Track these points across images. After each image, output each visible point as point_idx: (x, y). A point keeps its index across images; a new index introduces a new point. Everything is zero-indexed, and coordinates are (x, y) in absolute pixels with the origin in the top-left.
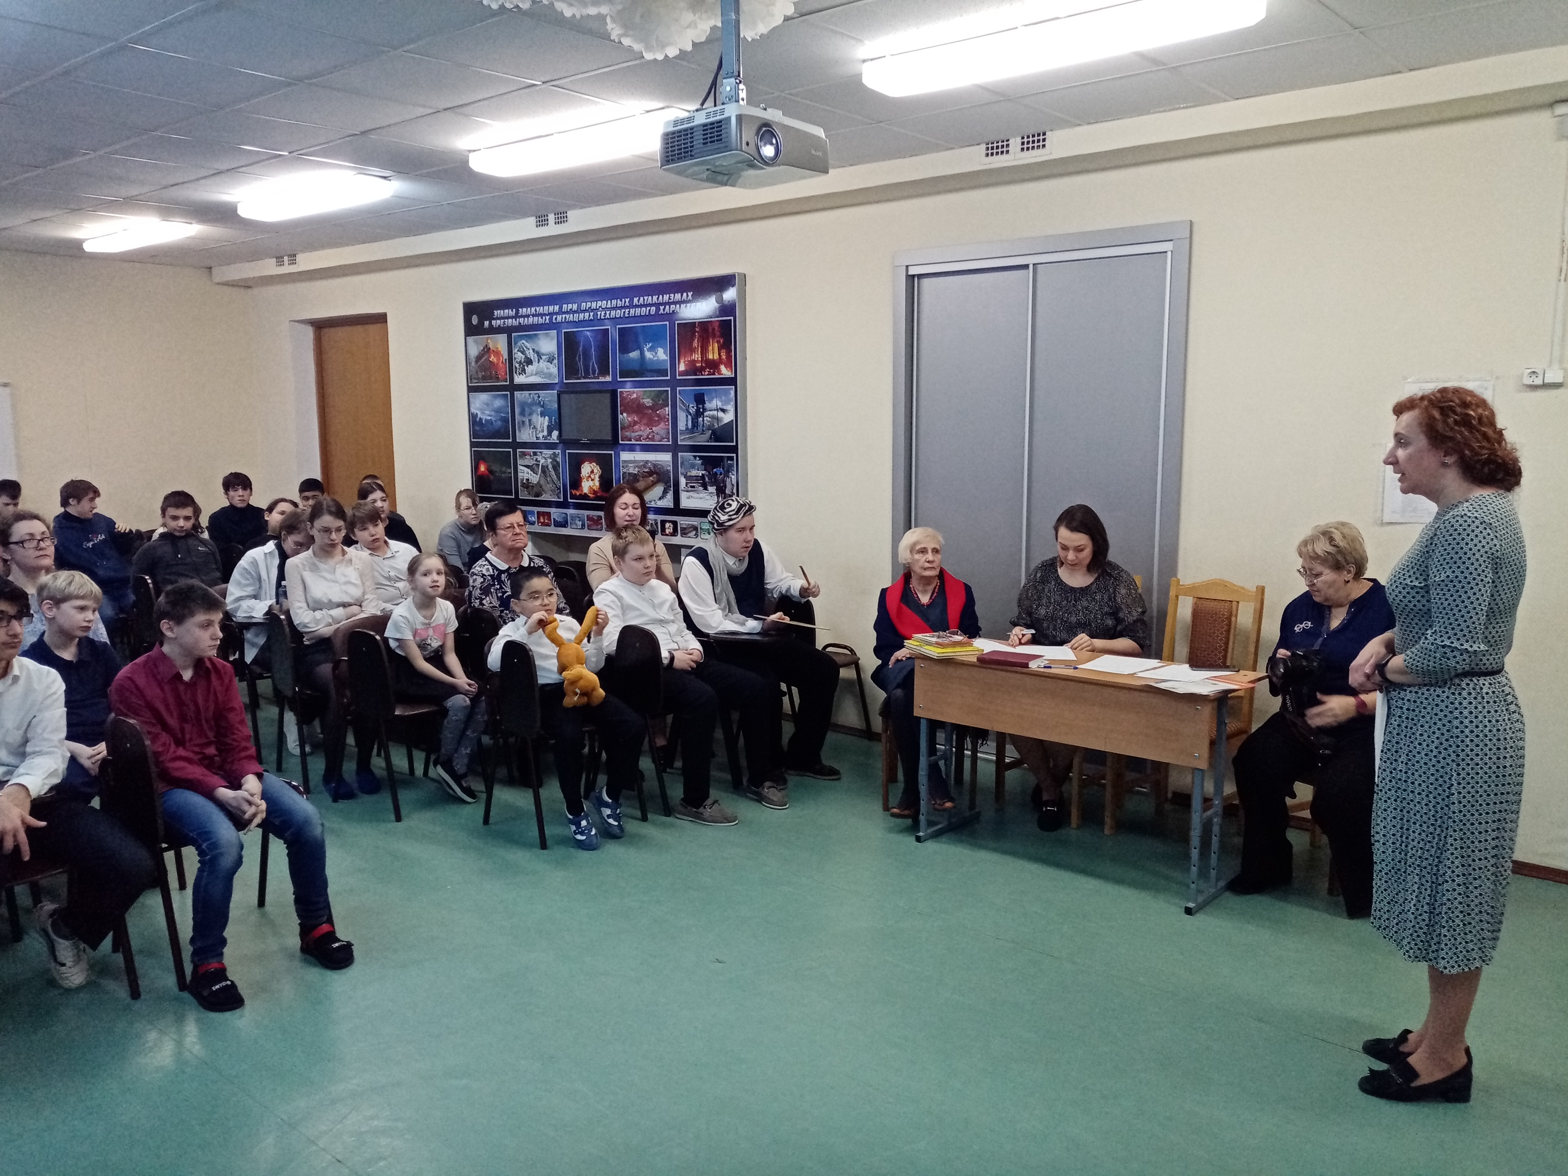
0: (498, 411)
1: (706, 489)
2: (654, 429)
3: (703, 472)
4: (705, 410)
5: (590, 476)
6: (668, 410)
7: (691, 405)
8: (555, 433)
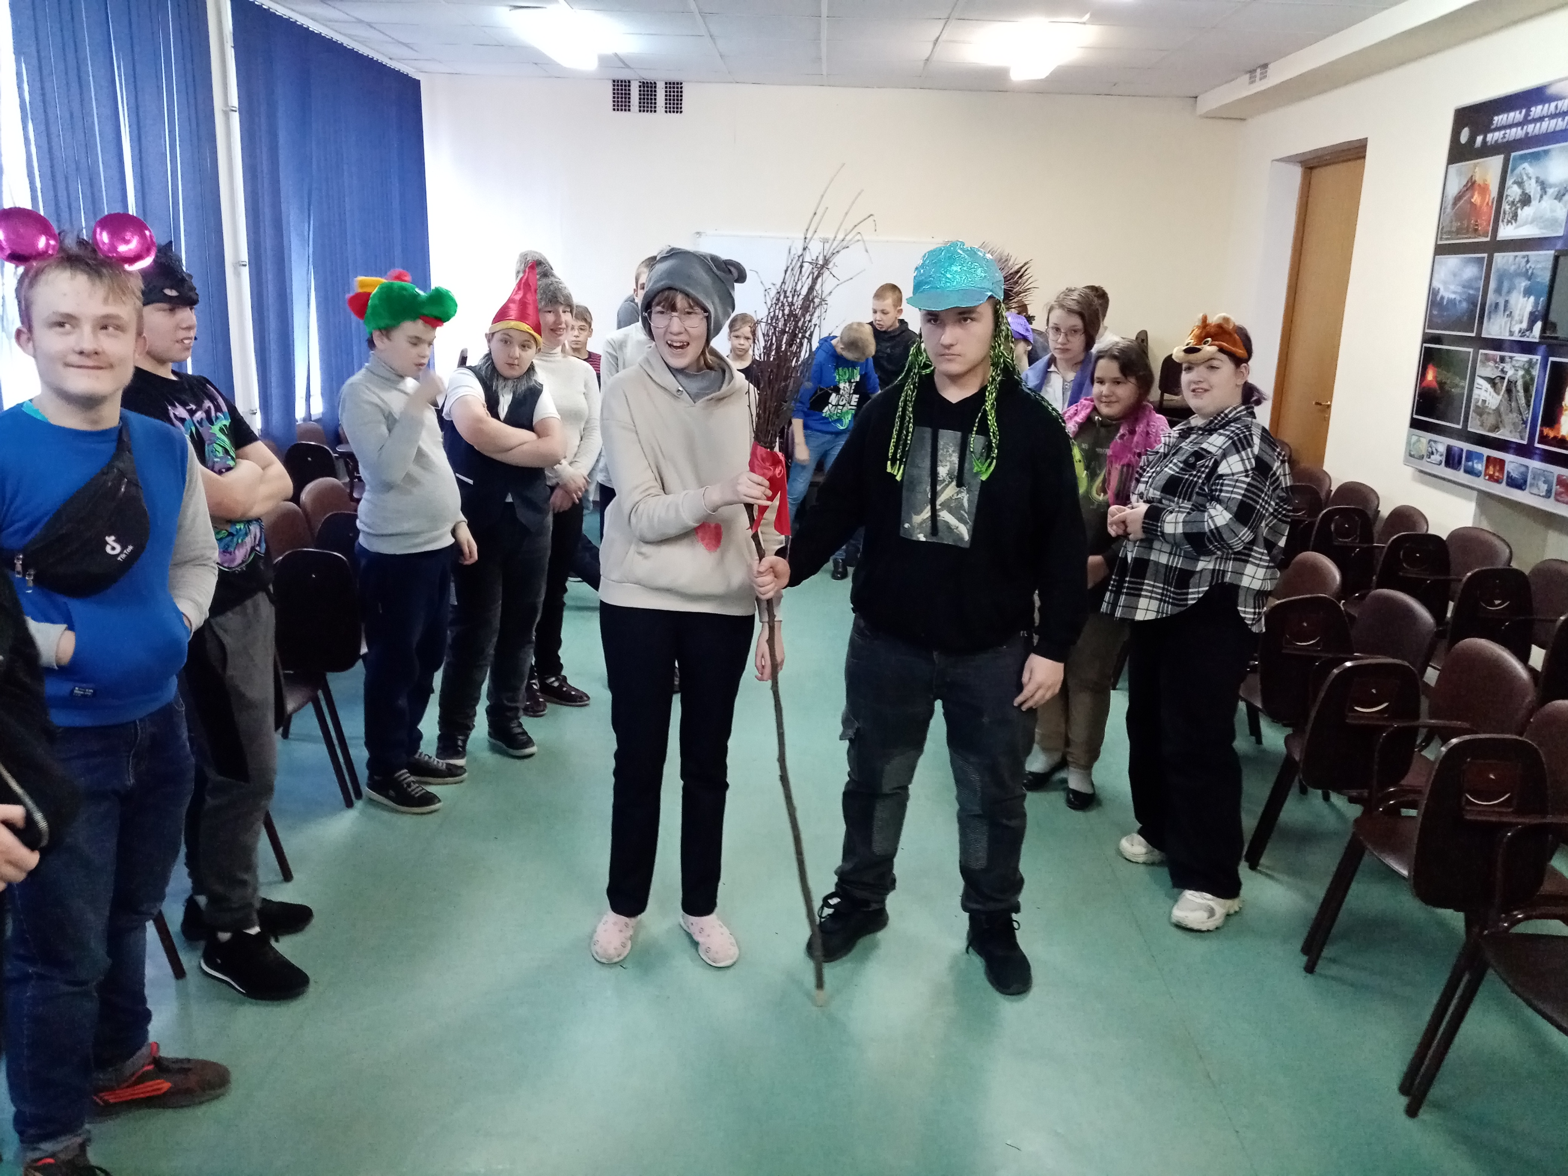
0: (1467, 285)
8: (1538, 326)
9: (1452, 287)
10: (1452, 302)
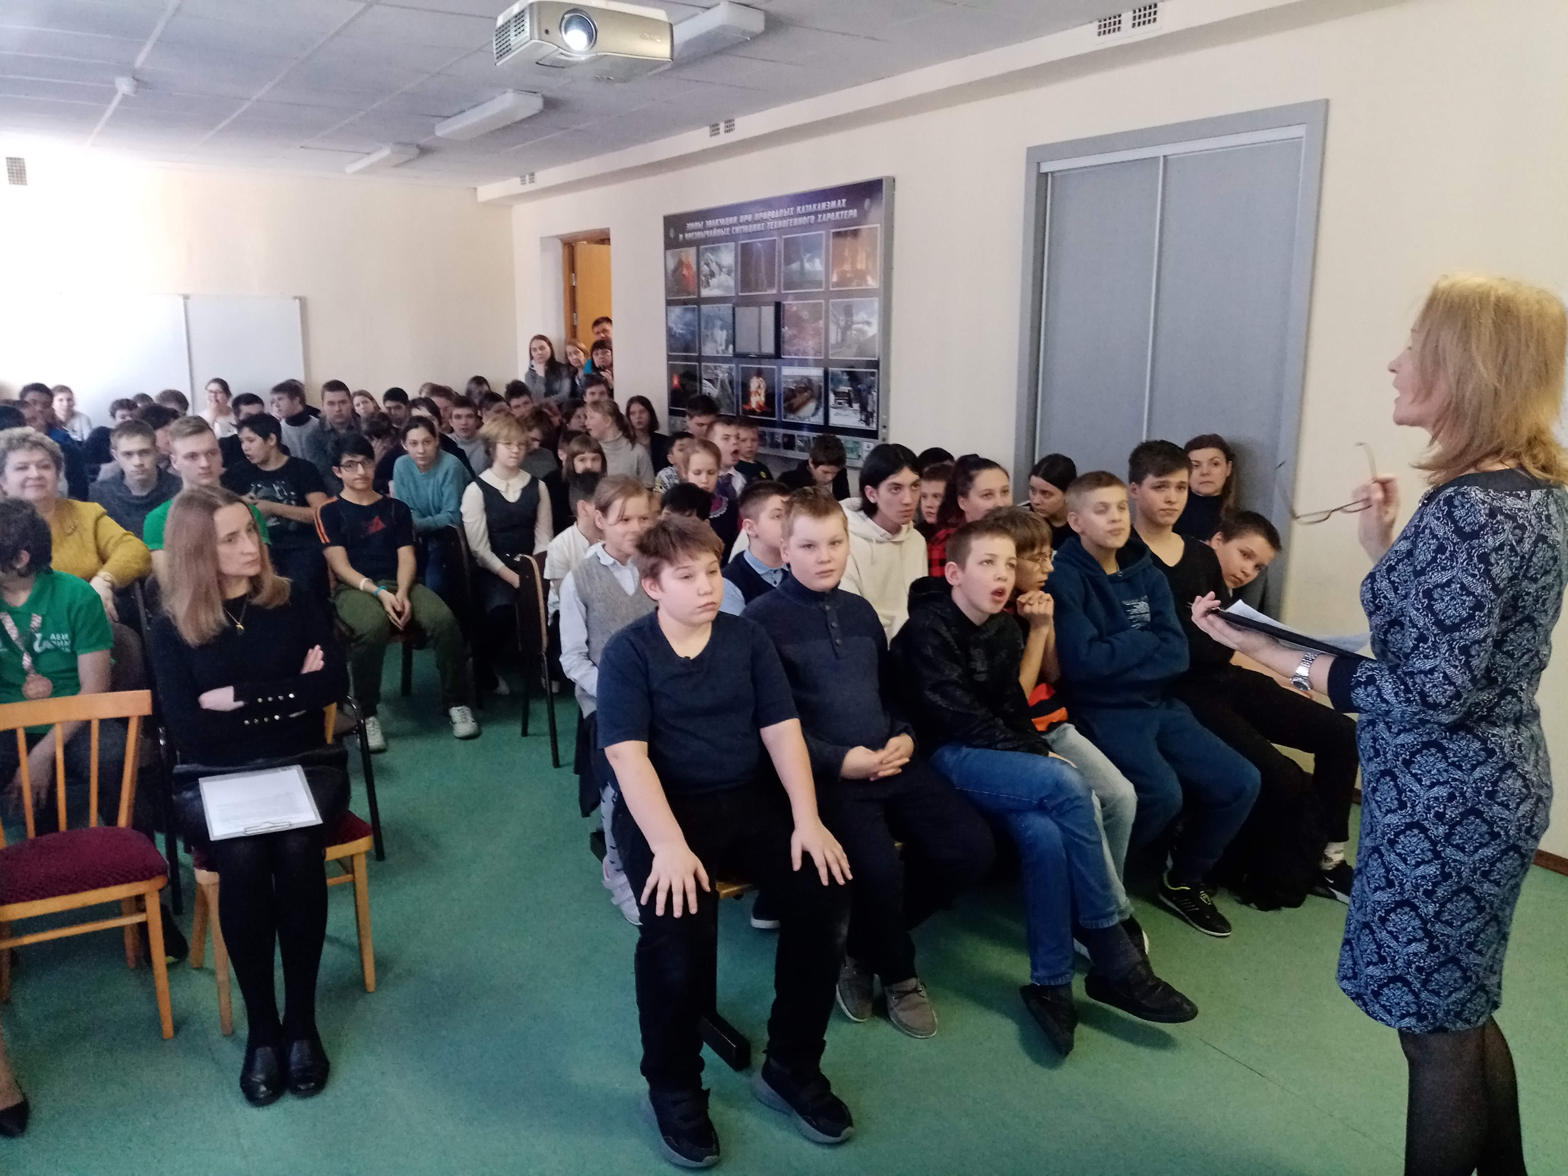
0: (687, 324)
1: (851, 406)
2: (810, 343)
3: (849, 389)
6: (821, 323)
7: (841, 318)
8: (731, 347)
10: (681, 334)
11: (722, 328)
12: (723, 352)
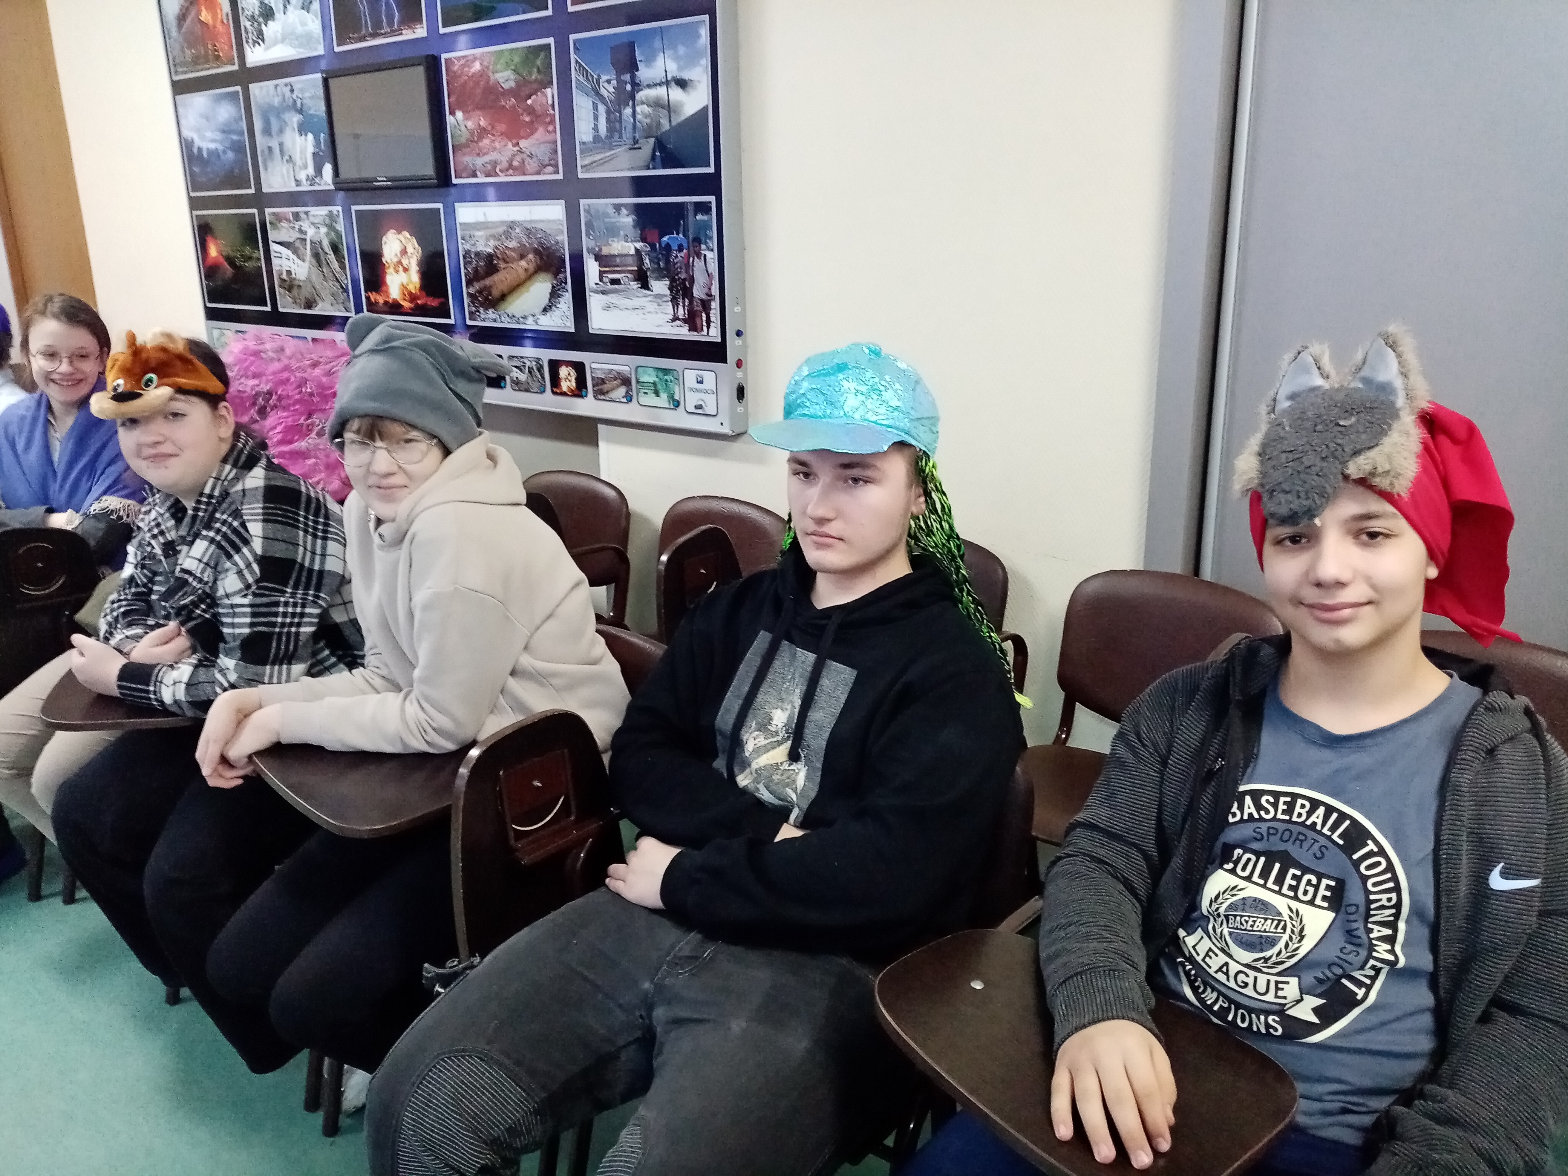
0: (226, 130)
1: (645, 286)
2: (523, 143)
3: (639, 245)
4: (636, 86)
5: (400, 263)
6: (551, 93)
7: (604, 78)
8: (328, 169)
9: (209, 134)
10: (213, 153)
11: (302, 130)
12: (311, 181)
